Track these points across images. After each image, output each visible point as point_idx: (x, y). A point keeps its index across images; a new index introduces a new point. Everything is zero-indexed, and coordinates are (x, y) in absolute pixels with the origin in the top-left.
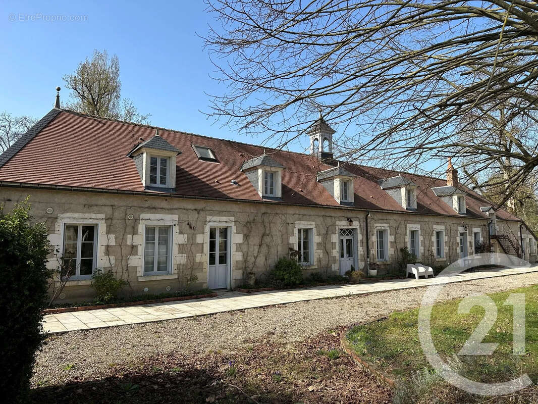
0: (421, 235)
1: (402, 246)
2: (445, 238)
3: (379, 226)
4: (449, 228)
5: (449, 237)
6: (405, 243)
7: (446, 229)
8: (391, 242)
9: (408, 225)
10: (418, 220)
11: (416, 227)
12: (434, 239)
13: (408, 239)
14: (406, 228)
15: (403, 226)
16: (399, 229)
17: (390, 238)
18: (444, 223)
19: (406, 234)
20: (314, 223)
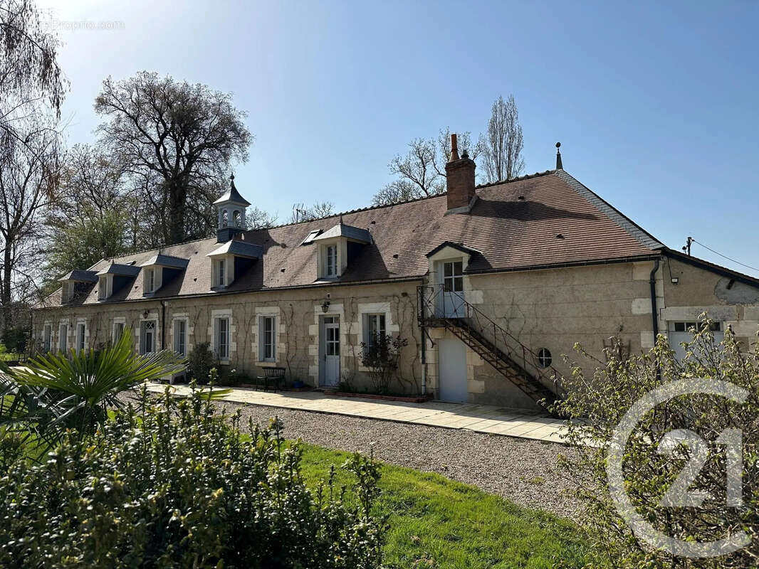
0: (233, 325)
1: (203, 341)
2: (280, 329)
3: (178, 316)
4: (287, 310)
5: (288, 327)
6: (208, 337)
7: (283, 311)
8: (190, 335)
9: (213, 311)
10: (229, 302)
11: (225, 313)
12: (256, 330)
13: (212, 331)
14: (209, 316)
15: (205, 313)
16: (200, 318)
17: (189, 331)
18: (276, 303)
19: (209, 324)
20: (124, 318)
